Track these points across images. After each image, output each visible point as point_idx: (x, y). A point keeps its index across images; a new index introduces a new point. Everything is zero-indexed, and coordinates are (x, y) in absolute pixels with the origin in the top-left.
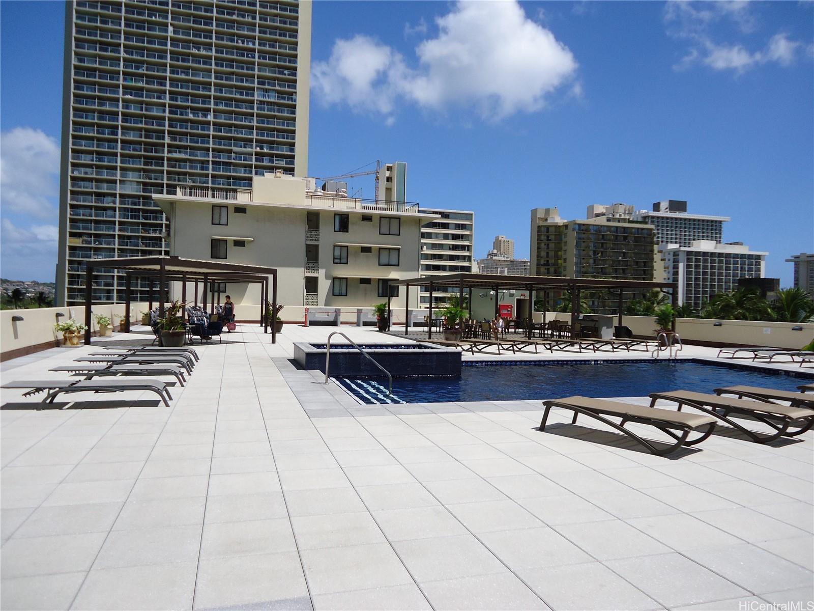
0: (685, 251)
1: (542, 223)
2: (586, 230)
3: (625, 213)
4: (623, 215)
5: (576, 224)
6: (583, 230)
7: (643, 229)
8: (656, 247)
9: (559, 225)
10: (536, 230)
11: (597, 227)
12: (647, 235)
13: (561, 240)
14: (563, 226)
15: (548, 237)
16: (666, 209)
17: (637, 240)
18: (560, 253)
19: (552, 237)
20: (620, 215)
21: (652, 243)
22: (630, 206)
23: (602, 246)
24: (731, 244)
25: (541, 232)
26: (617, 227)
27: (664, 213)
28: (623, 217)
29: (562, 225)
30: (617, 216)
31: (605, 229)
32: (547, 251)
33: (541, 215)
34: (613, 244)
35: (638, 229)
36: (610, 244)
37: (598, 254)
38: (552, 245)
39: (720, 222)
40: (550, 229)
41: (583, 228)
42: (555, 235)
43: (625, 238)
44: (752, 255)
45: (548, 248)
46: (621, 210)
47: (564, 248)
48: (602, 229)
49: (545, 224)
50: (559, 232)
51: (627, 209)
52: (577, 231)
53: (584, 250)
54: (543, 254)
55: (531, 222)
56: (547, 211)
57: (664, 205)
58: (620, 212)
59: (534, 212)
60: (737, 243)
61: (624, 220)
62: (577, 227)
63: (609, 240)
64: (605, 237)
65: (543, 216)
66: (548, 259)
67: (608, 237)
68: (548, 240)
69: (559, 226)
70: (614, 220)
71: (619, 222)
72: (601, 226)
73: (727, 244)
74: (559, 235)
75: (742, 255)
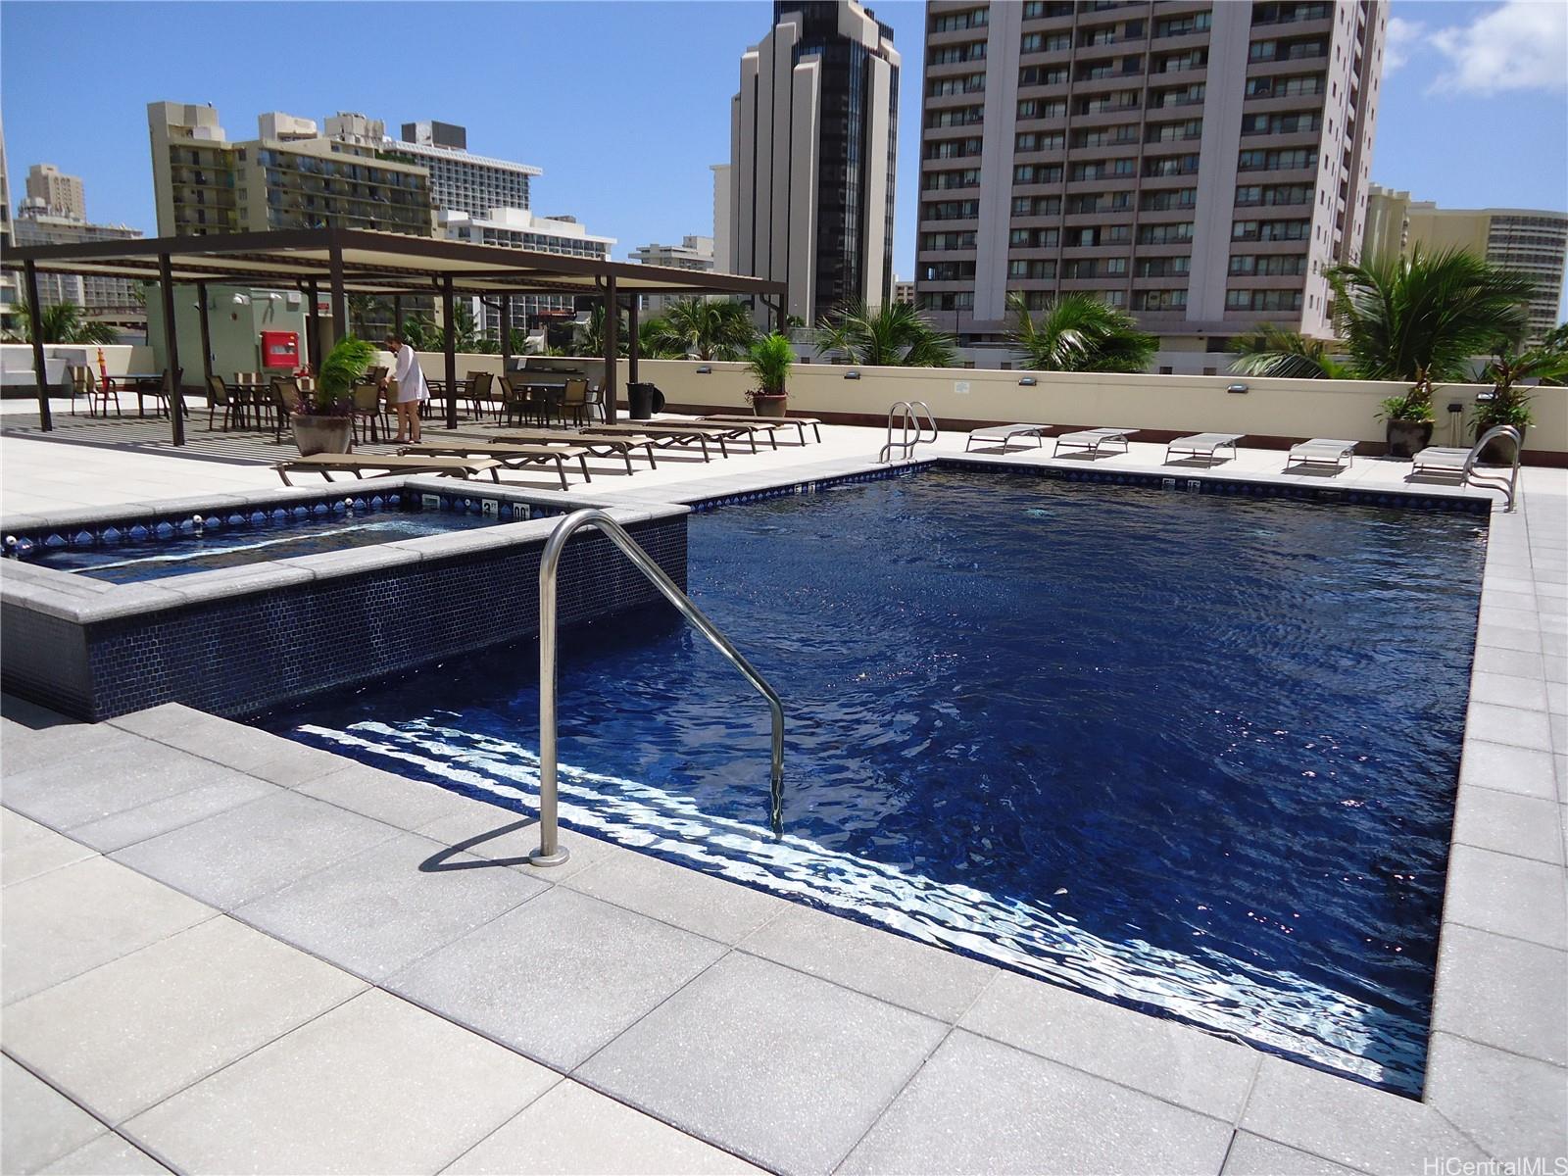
0: (480, 227)
1: (179, 140)
2: (289, 167)
3: (366, 137)
4: (362, 140)
5: (263, 149)
6: (280, 166)
7: (407, 175)
8: (434, 213)
9: (222, 147)
10: (165, 156)
11: (313, 161)
12: (417, 188)
13: (232, 185)
14: (233, 151)
15: (198, 174)
16: (429, 138)
17: (398, 196)
18: (231, 214)
19: (208, 176)
20: (358, 140)
21: (427, 206)
22: (375, 122)
23: (327, 205)
24: (556, 219)
25: (179, 161)
26: (354, 166)
27: (423, 146)
28: (363, 143)
29: (230, 147)
30: (352, 142)
31: (331, 167)
32: (201, 207)
33: (174, 118)
34: (348, 201)
35: (398, 173)
36: (343, 203)
37: (319, 222)
38: (210, 195)
39: (526, 176)
40: (202, 156)
41: (280, 159)
42: (216, 171)
43: (373, 191)
44: (592, 243)
45: (201, 200)
46: (358, 129)
47: (240, 203)
48: (323, 166)
49: (186, 141)
50: (226, 165)
51: (371, 128)
52: (269, 166)
53: (286, 211)
54: (190, 213)
55: (151, 133)
56: (190, 112)
57: (423, 130)
58: (357, 133)
59: (156, 112)
60: (566, 219)
61: (367, 151)
62: (267, 155)
63: (341, 193)
64: (332, 186)
65: (180, 123)
66: (202, 226)
67: (337, 187)
68: (199, 181)
69: (224, 151)
70: (347, 148)
71: (357, 154)
72: (321, 160)
73: (550, 218)
74: (225, 171)
75: (576, 241)
